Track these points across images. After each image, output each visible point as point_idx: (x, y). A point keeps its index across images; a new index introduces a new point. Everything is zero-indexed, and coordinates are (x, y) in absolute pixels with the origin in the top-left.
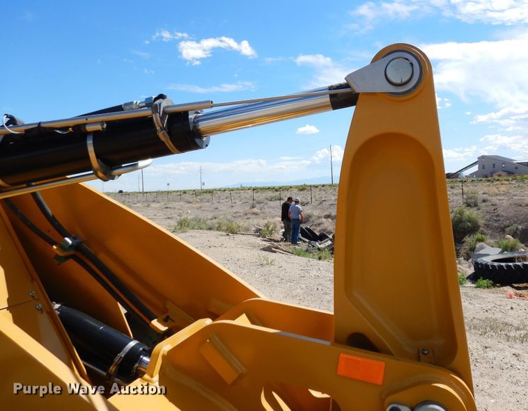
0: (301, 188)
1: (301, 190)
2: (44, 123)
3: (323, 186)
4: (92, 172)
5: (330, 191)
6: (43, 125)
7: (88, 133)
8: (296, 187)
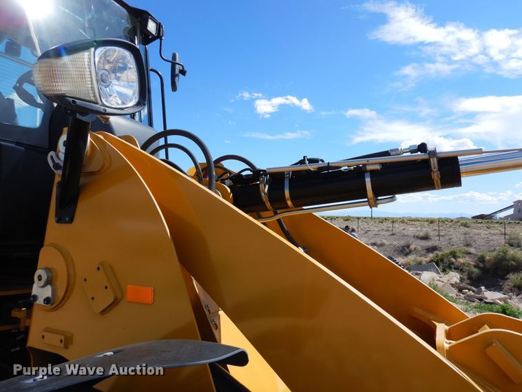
0: (346, 219)
1: (346, 220)
2: (331, 163)
3: (365, 218)
4: (366, 200)
5: (372, 223)
6: (330, 165)
7: (367, 171)
8: (342, 218)
